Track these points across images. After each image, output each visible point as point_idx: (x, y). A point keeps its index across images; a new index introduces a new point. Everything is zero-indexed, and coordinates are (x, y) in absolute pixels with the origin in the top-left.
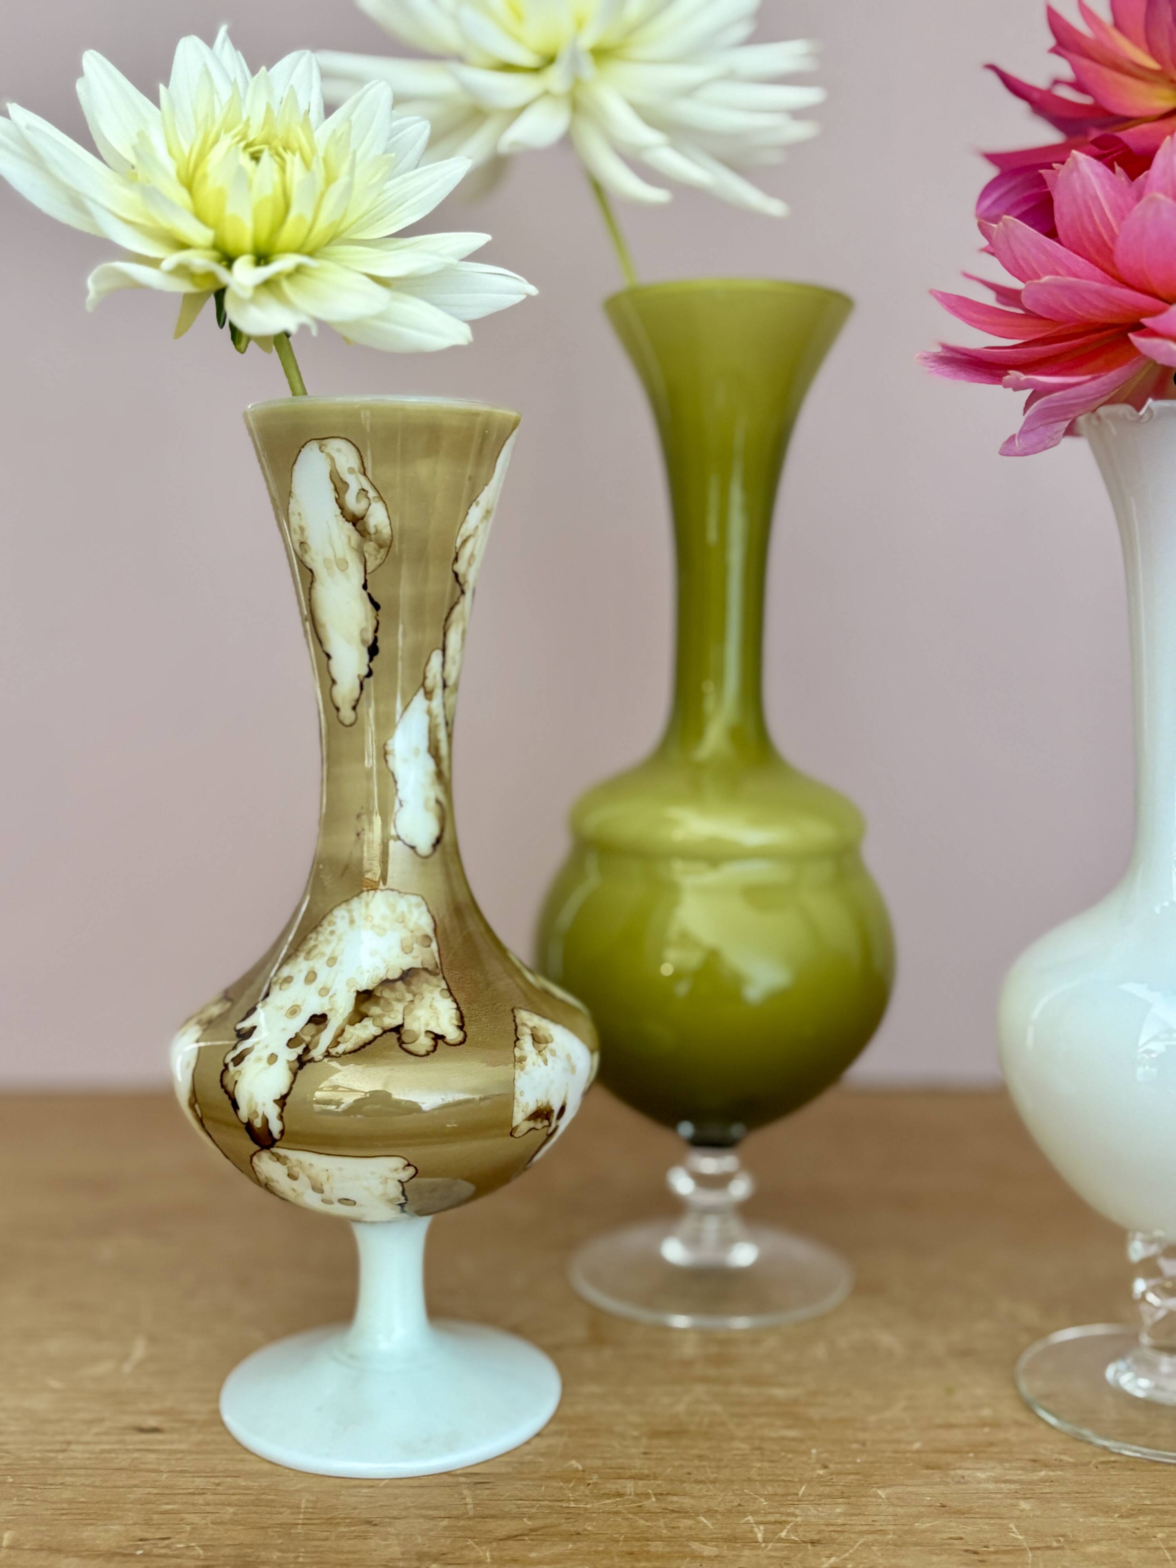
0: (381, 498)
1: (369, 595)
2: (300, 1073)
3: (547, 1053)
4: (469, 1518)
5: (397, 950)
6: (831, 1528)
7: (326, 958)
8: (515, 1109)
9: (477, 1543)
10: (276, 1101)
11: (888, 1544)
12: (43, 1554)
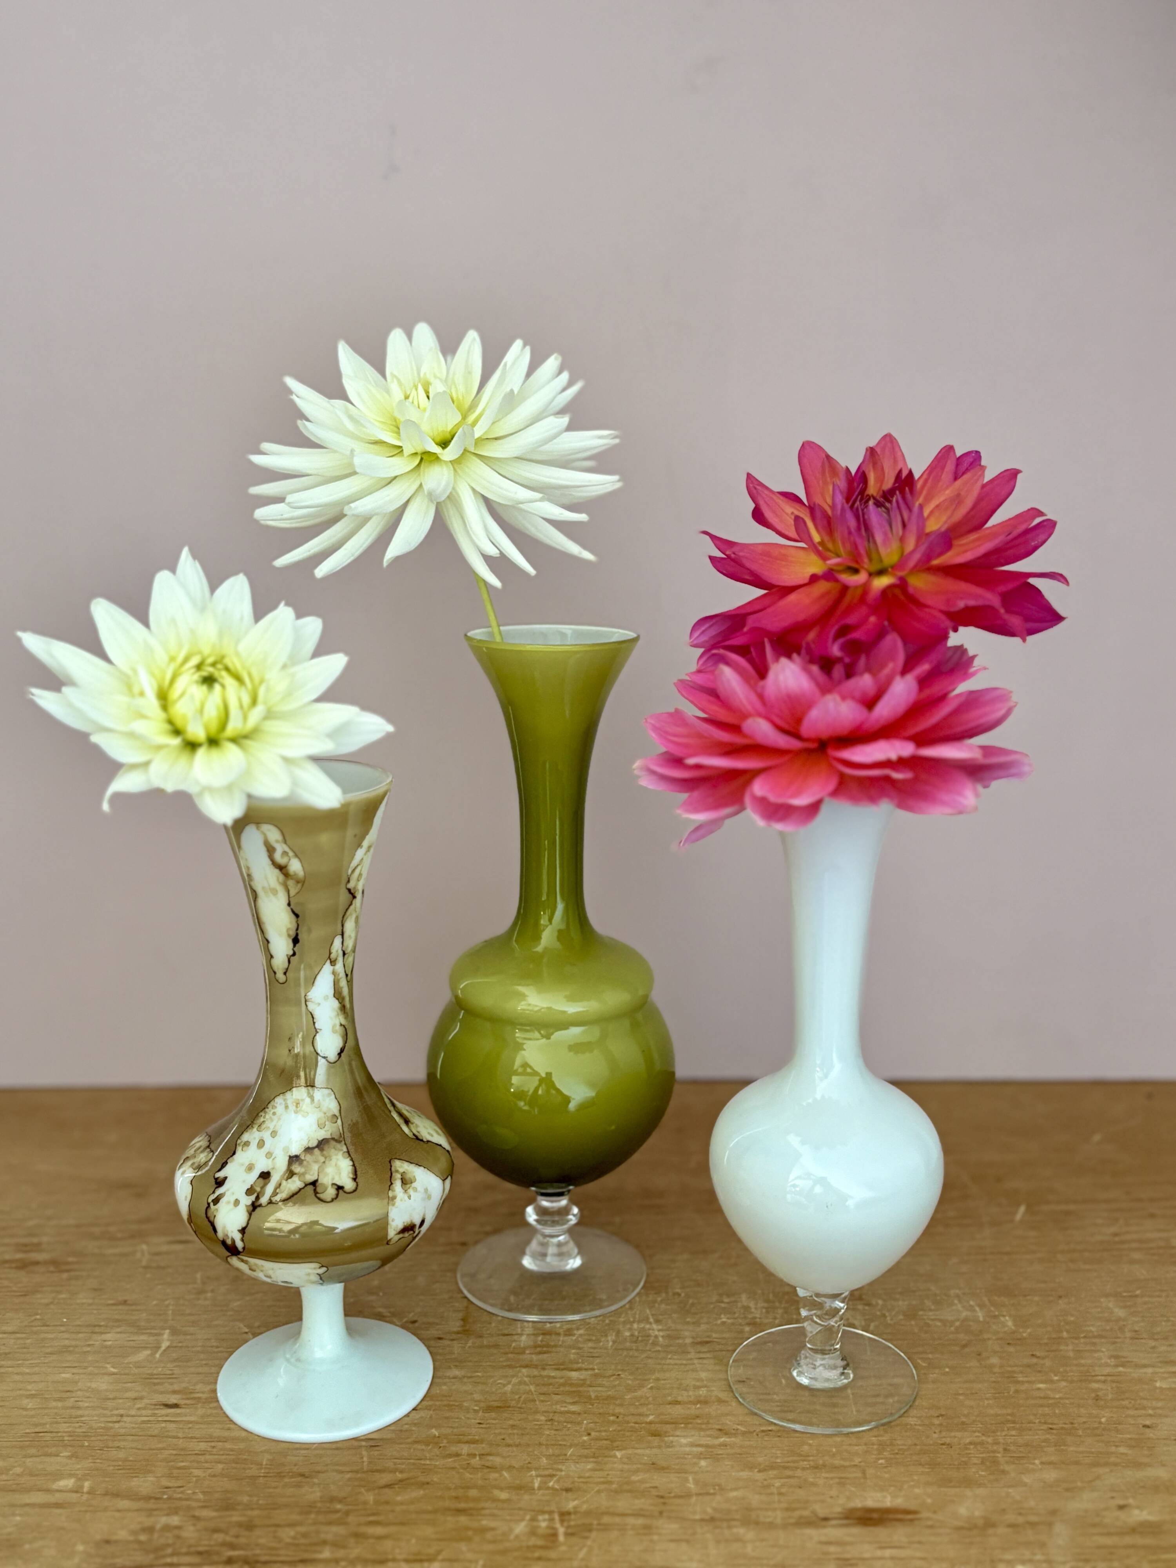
0: (296, 856)
1: (292, 909)
2: (253, 1213)
3: (411, 1191)
4: (364, 1472)
5: (315, 1127)
7: (271, 1130)
8: (389, 1230)
9: (367, 1491)
10: (239, 1231)
11: (612, 1491)
12: (108, 1498)
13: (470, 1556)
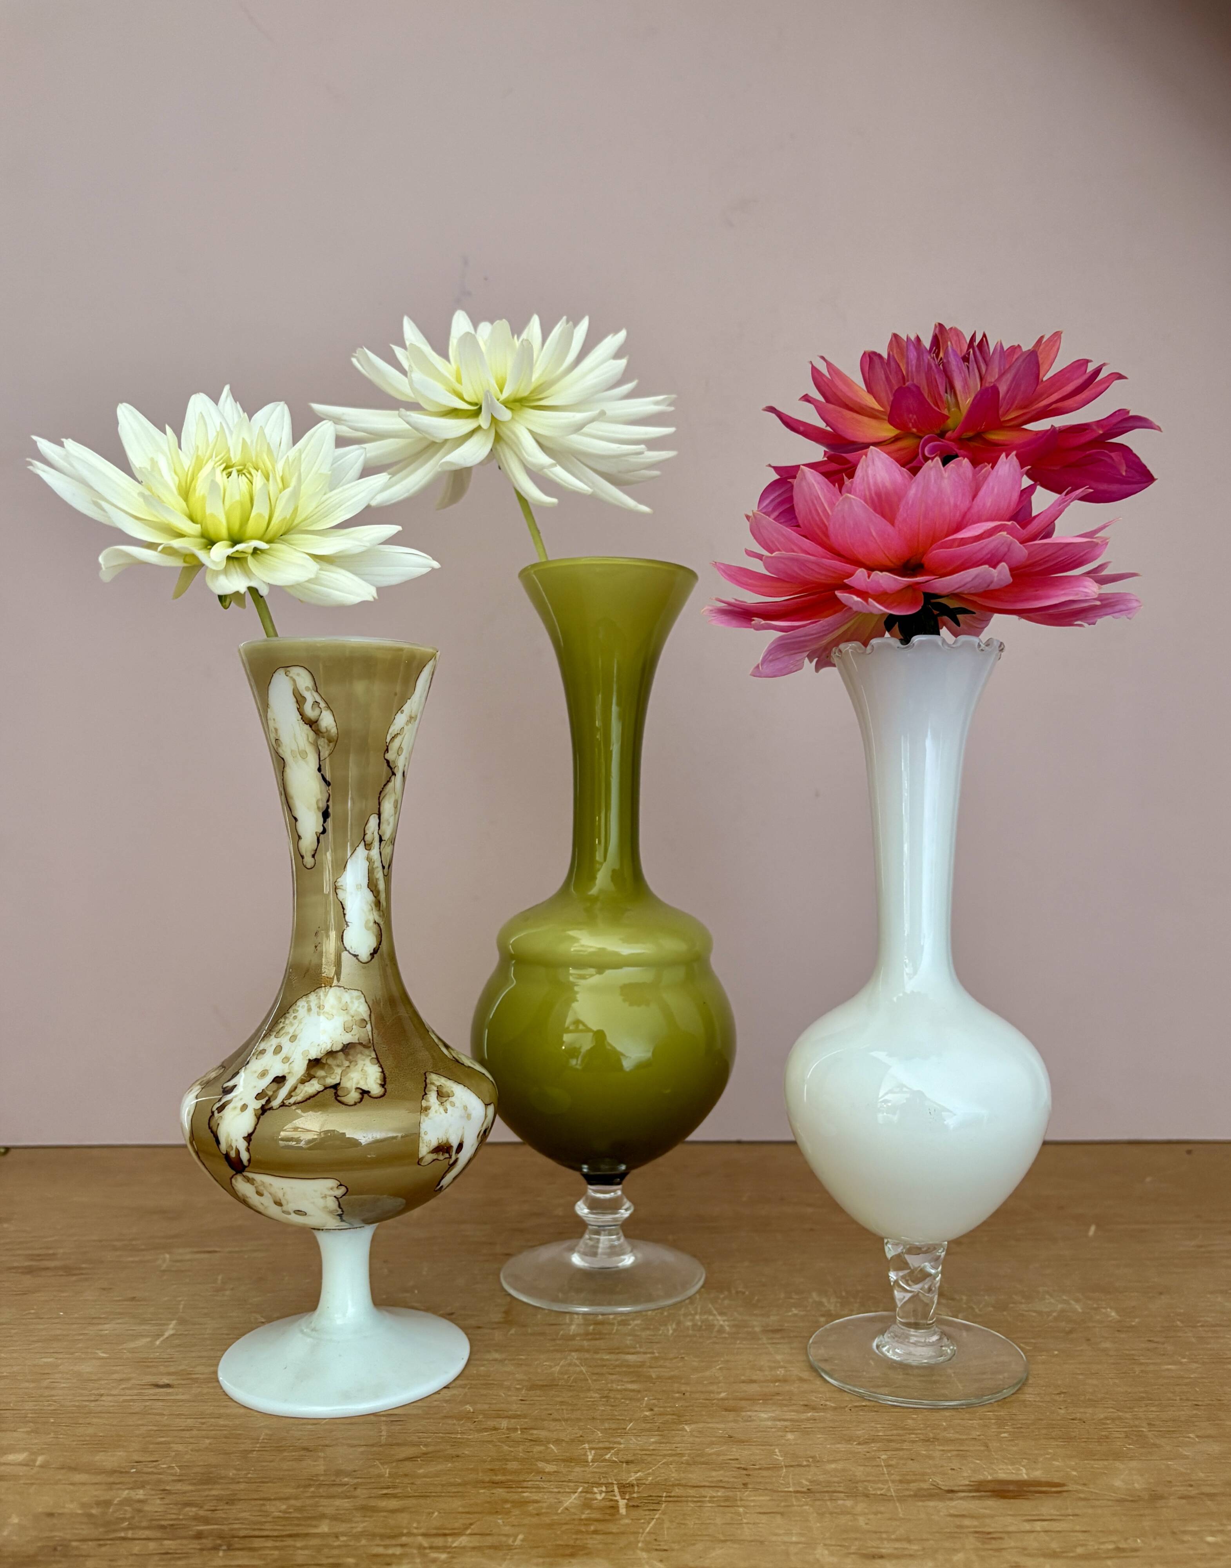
0: (329, 708)
1: (322, 776)
2: (263, 1117)
3: (448, 1105)
4: (380, 1446)
5: (341, 1029)
6: (644, 1452)
7: (290, 1035)
8: (421, 1144)
9: (382, 1464)
10: (245, 1138)
11: (682, 1463)
13: (507, 1529)
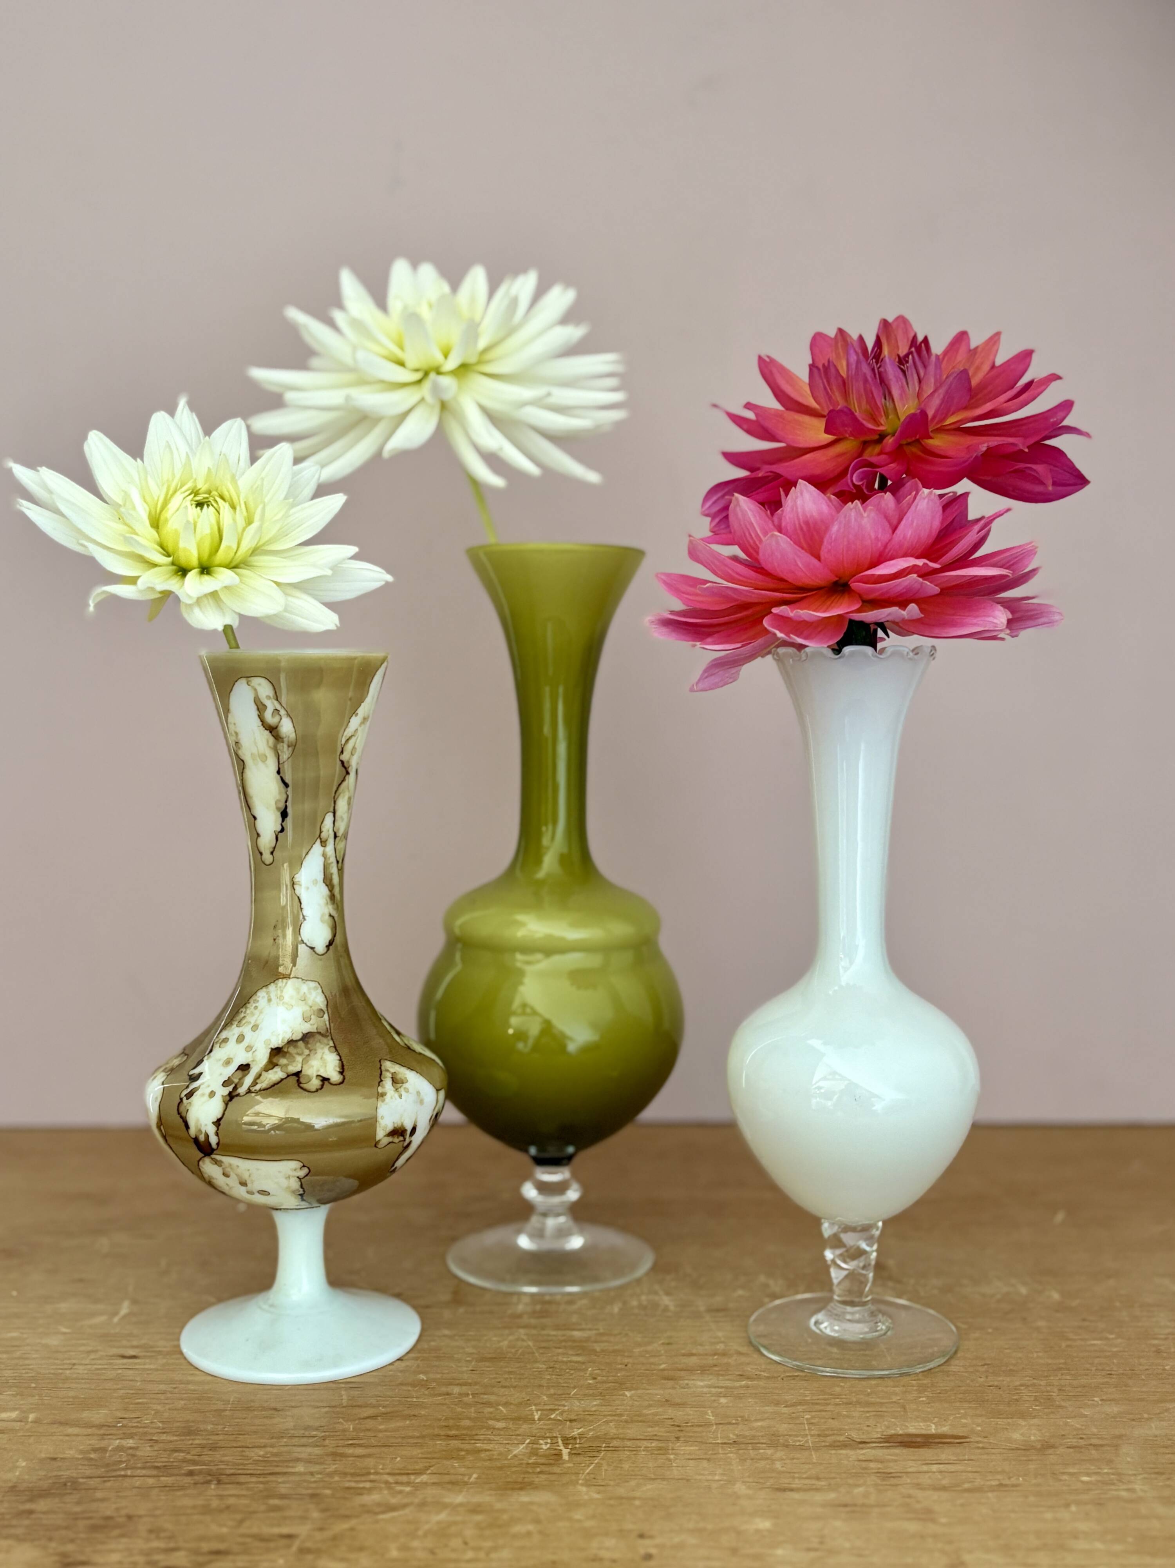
0: (288, 715)
1: (281, 778)
2: (230, 1104)
3: (402, 1091)
4: (343, 1407)
5: (300, 1019)
6: (587, 1413)
7: (251, 1025)
8: (378, 1128)
9: (346, 1421)
10: (213, 1123)
11: (621, 1421)
12: (55, 1426)
13: (463, 1470)
